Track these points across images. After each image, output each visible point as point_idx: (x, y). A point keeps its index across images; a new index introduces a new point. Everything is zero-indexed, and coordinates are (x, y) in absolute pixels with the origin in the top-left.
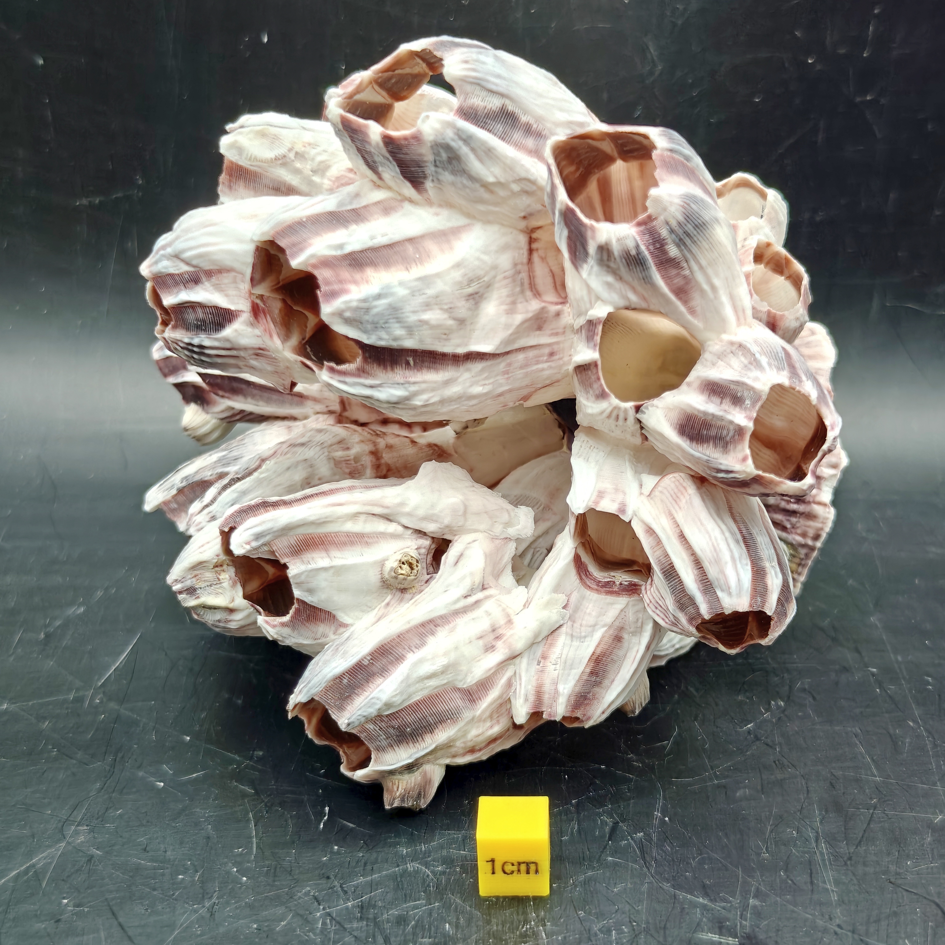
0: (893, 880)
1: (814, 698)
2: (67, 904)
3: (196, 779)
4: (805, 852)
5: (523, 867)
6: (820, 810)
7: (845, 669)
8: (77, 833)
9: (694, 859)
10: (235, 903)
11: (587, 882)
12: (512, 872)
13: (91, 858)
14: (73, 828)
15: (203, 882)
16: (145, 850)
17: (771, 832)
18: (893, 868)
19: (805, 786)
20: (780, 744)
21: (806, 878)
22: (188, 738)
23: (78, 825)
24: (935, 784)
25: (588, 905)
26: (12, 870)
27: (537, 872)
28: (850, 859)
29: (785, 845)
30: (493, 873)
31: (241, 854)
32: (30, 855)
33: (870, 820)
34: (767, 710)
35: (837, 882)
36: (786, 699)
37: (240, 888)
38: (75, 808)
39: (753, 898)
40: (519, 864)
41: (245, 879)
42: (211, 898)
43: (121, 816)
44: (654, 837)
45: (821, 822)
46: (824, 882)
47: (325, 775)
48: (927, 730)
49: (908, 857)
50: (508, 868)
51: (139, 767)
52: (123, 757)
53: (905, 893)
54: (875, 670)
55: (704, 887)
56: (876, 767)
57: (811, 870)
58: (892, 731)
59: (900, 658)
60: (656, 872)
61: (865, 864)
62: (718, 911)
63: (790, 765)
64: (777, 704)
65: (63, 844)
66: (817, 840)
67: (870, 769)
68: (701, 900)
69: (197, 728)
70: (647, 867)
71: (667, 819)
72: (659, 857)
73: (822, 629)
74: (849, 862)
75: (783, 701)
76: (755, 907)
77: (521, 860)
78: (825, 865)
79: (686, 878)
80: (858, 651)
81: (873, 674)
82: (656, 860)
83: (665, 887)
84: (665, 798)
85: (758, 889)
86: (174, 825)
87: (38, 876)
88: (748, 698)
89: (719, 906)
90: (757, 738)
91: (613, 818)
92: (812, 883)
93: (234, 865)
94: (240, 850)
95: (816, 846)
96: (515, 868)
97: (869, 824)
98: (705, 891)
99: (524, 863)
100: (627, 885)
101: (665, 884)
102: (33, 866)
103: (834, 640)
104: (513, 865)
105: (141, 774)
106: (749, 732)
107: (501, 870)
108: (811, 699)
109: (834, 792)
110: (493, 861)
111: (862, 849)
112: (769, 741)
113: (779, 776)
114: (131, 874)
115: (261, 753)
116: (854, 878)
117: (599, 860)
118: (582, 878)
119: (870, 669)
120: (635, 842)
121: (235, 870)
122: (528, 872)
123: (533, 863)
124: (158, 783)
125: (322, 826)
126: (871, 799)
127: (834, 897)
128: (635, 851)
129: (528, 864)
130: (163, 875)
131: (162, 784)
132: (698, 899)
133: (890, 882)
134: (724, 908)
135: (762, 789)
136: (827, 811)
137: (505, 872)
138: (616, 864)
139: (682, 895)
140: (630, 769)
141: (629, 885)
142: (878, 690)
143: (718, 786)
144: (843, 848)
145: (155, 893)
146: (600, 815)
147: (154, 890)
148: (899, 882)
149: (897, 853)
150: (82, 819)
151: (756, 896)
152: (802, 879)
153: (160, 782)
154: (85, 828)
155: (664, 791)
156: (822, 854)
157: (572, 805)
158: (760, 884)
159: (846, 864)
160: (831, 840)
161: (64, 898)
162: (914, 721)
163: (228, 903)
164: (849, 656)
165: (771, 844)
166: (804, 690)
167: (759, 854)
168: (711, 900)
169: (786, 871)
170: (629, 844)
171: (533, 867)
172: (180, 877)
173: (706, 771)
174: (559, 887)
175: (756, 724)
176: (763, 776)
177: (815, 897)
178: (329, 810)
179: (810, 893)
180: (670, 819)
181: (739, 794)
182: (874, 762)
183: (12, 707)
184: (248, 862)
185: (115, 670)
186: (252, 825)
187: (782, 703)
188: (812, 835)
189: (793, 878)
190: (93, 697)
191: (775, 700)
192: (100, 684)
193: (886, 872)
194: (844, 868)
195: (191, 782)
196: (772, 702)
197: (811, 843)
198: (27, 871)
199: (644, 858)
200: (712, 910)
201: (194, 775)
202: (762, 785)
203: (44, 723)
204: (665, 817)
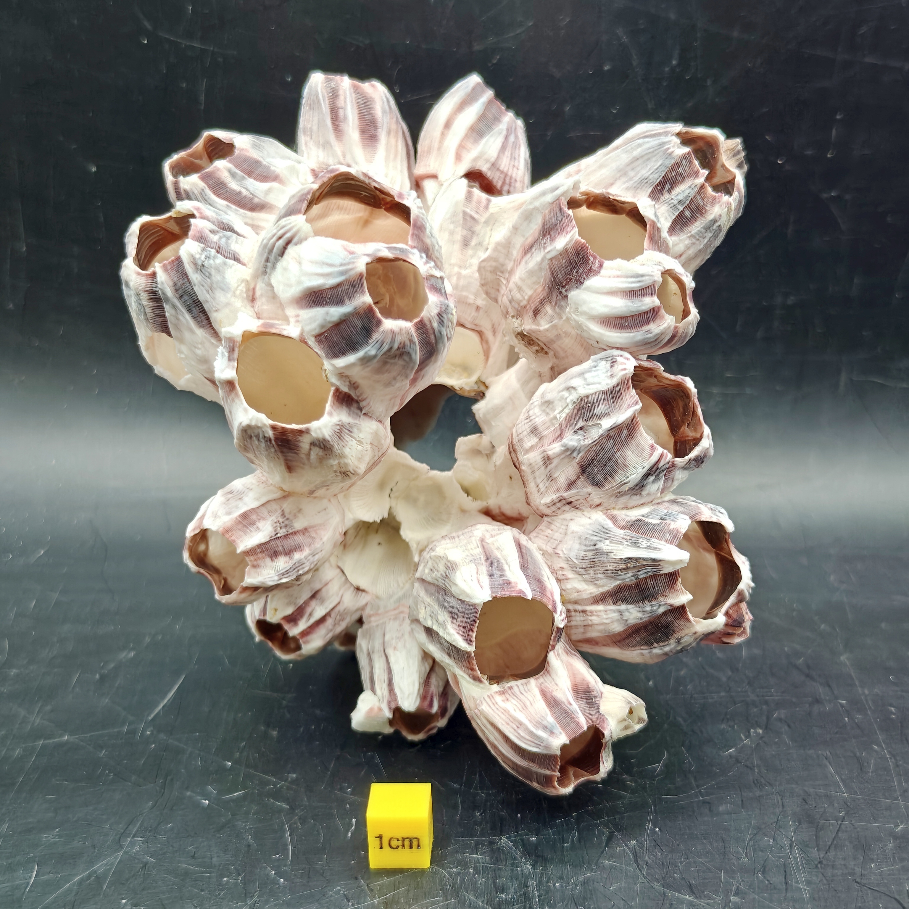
0: (858, 880)
1: (789, 726)
2: (125, 904)
3: (238, 797)
4: (780, 857)
5: (407, 843)
6: (794, 822)
7: (818, 701)
8: (133, 844)
9: (681, 862)
10: (274, 901)
11: (585, 883)
12: (397, 847)
13: (145, 864)
14: (129, 839)
15: (245, 884)
16: (193, 857)
17: (750, 840)
18: (858, 870)
19: (780, 801)
20: (758, 766)
21: (782, 879)
22: (230, 764)
23: (134, 837)
24: (897, 799)
25: (587, 901)
26: (76, 875)
27: (419, 846)
28: (820, 862)
29: (762, 851)
30: (381, 848)
31: (279, 859)
32: (91, 862)
33: (838, 830)
34: (747, 737)
35: (808, 883)
36: (764, 727)
37: (278, 888)
38: (131, 823)
39: (734, 895)
40: (404, 839)
41: (282, 880)
42: (252, 897)
43: (172, 829)
44: (646, 844)
45: (795, 832)
46: (797, 882)
47: (352, 793)
48: (890, 752)
49: (872, 861)
50: (394, 843)
52: (172, 779)
53: (869, 891)
54: (844, 702)
55: (690, 886)
56: (845, 786)
57: (786, 872)
58: (858, 754)
59: (866, 692)
60: (648, 874)
61: (833, 867)
62: (703, 906)
63: (767, 783)
64: (756, 732)
65: (121, 853)
66: (791, 846)
67: (839, 786)
68: (688, 897)
69: (237, 755)
70: (639, 869)
71: (657, 829)
72: (650, 861)
73: (796, 667)
74: (819, 866)
75: (761, 728)
76: (735, 903)
77: (405, 836)
78: (798, 868)
79: (674, 879)
80: (829, 686)
81: (842, 706)
82: (647, 863)
83: (655, 886)
84: (655, 812)
85: (738, 888)
86: (218, 835)
87: (99, 881)
88: (730, 726)
89: (704, 903)
90: (738, 761)
91: (610, 828)
92: (786, 883)
93: (272, 868)
94: (278, 856)
95: (791, 852)
96: (400, 843)
97: (837, 833)
98: (691, 890)
99: (407, 838)
100: (622, 884)
101: (655, 883)
102: (95, 872)
103: (808, 676)
104: (398, 840)
105: (189, 793)
106: (730, 756)
107: (388, 845)
108: (786, 728)
109: (807, 807)
110: (380, 837)
111: (831, 854)
112: (748, 763)
113: (758, 793)
114: (182, 877)
115: (295, 776)
116: (824, 879)
117: (596, 864)
118: (582, 878)
119: (840, 701)
120: (629, 848)
121: (273, 872)
122: (411, 847)
123: (416, 838)
125: (350, 835)
126: (840, 812)
127: (806, 896)
128: (629, 856)
129: (411, 840)
130: (210, 878)
131: (207, 802)
132: (685, 897)
133: (856, 882)
134: (708, 904)
135: (742, 804)
136: (800, 823)
137: (391, 847)
138: (612, 867)
139: (670, 894)
140: (625, 788)
141: (624, 885)
142: (846, 719)
143: (704, 802)
144: (814, 853)
145: (203, 893)
146: (596, 825)
147: (202, 890)
148: (864, 881)
149: (862, 858)
150: (137, 831)
151: (736, 894)
152: (777, 879)
153: (205, 800)
154: (140, 839)
155: (655, 806)
156: (795, 858)
157: (572, 817)
158: (740, 884)
159: (817, 867)
160: (804, 847)
161: (123, 899)
162: (879, 745)
163: (267, 902)
164: (821, 691)
165: (750, 850)
166: (780, 720)
167: (739, 859)
168: (696, 897)
169: (763, 873)
170: (624, 850)
171: (415, 843)
172: (225, 879)
173: (692, 789)
174: (562, 886)
175: (736, 749)
176: (743, 794)
177: (789, 895)
178: (356, 821)
179: (784, 892)
180: (660, 829)
181: (722, 808)
182: (843, 781)
183: (73, 739)
184: (285, 866)
185: (163, 707)
186: (288, 834)
187: (760, 731)
188: (787, 843)
189: (769, 879)
190: (144, 730)
191: (754, 729)
192: (150, 718)
193: (853, 874)
194: (815, 870)
195: (233, 800)
196: (752, 730)
197: (785, 850)
198: (89, 876)
199: (636, 862)
200: (698, 905)
201: (235, 794)
202: (742, 801)
203: (101, 752)
204: (656, 827)
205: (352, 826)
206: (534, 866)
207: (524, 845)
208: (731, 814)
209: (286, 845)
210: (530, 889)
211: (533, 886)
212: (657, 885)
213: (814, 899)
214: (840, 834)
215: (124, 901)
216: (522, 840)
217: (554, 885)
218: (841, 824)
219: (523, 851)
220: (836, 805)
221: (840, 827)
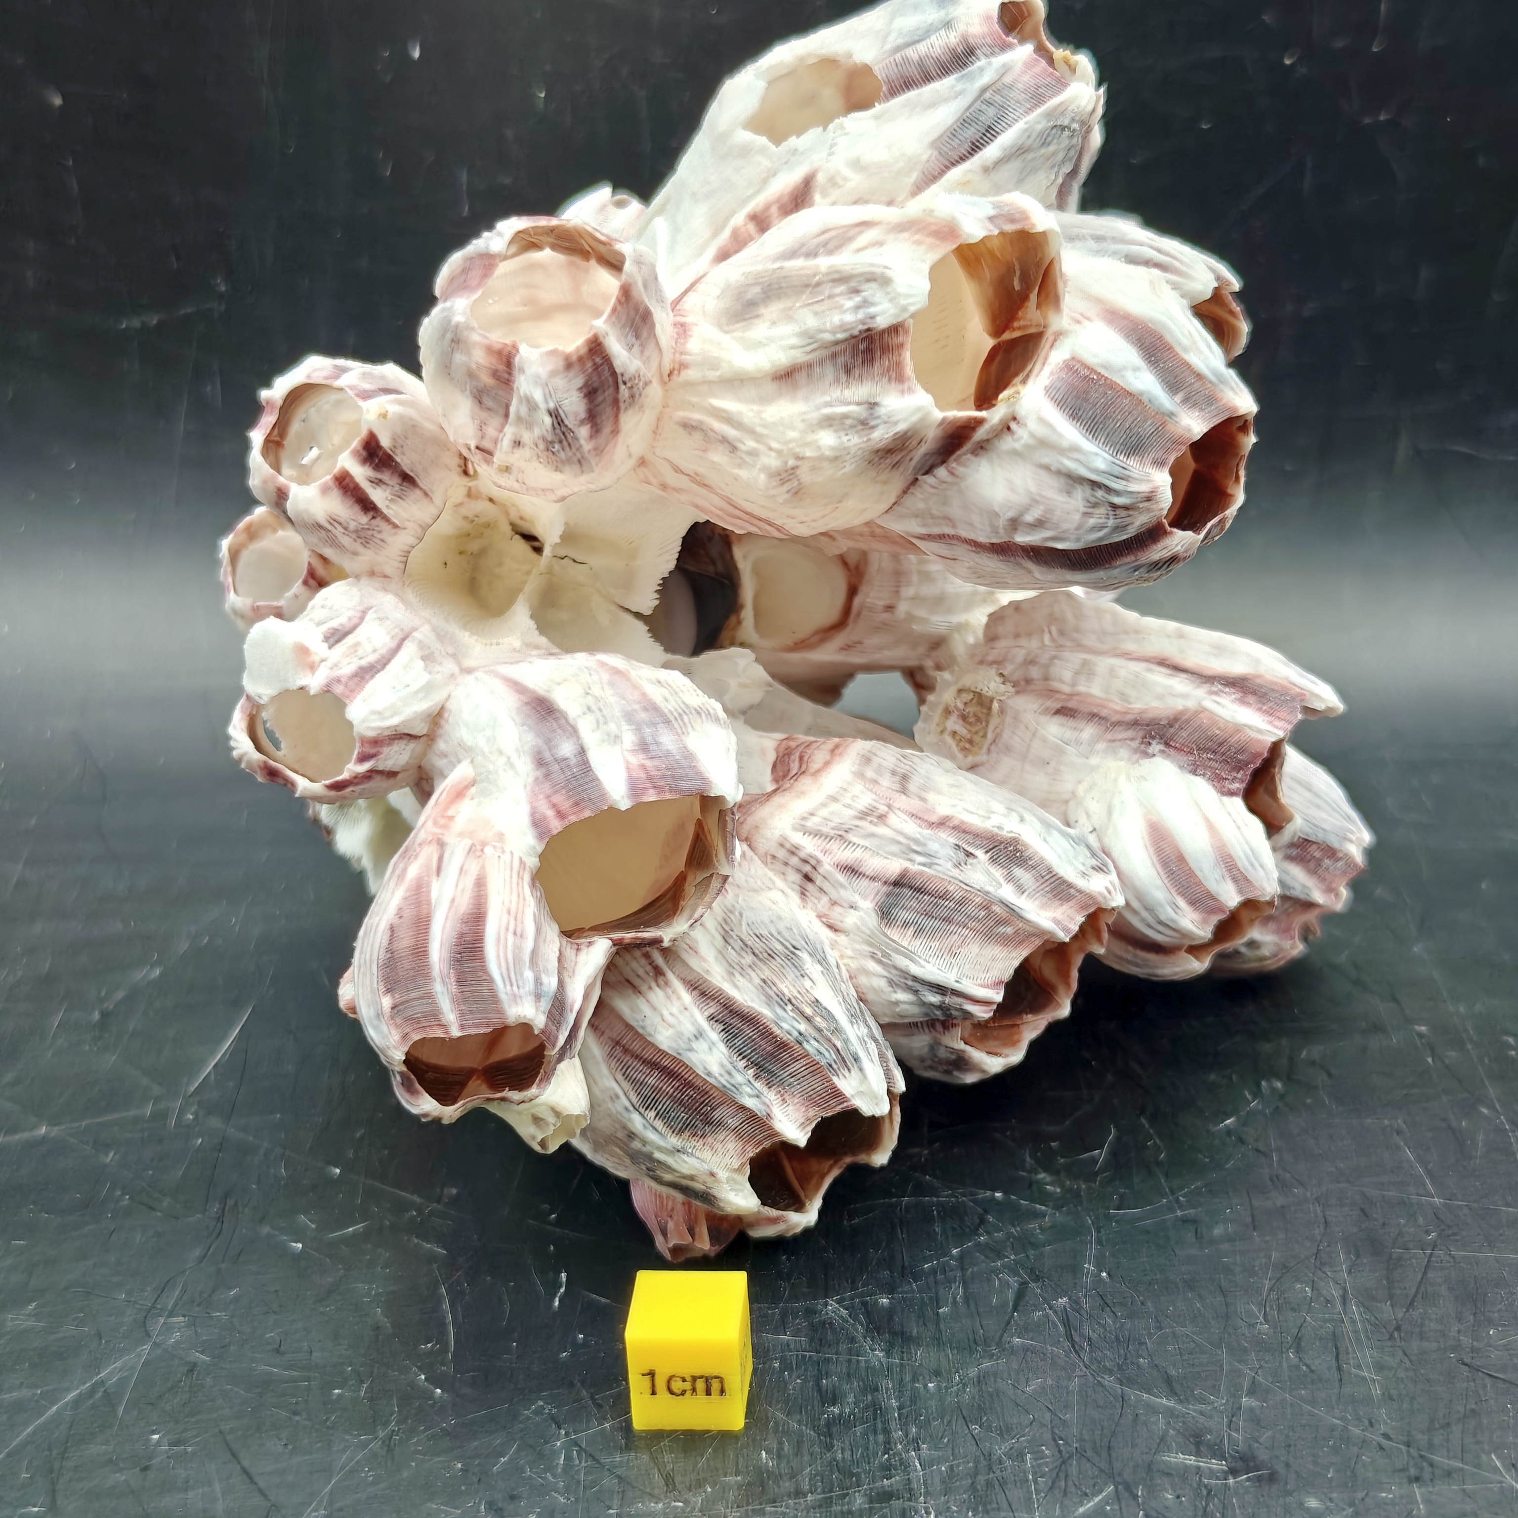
0: (1467, 1360)
1: (1330, 1075)
2: (159, 1442)
3: (354, 1235)
4: (1326, 1321)
5: (700, 1385)
6: (1348, 1253)
7: (1376, 1028)
8: (168, 1329)
9: (1150, 1336)
10: (425, 1431)
11: (981, 1380)
12: (683, 1393)
13: (192, 1368)
14: (162, 1320)
15: (371, 1399)
16: (277, 1351)
17: (1271, 1289)
18: (1466, 1340)
19: (1320, 1215)
20: (1278, 1150)
21: (1330, 1358)
22: (338, 1171)
23: (171, 1314)
25: (985, 1414)
26: (68, 1390)
27: (722, 1391)
28: (1398, 1328)
29: (1293, 1310)
30: (654, 1393)
31: (431, 1352)
32: (95, 1365)
33: (1426, 1267)
34: (1255, 1096)
35: (1380, 1367)
36: (1284, 1077)
37: (432, 1406)
38: (164, 1289)
39: (1246, 1396)
40: (694, 1379)
41: (439, 1391)
42: (386, 1423)
43: (236, 1299)
44: (1086, 1304)
45: (1349, 1272)
46: (1359, 1367)
47: (558, 1223)
48: (1510, 1120)
49: (1491, 1322)
50: (677, 1386)
51: (262, 1220)
52: (236, 1204)
53: (1488, 1381)
54: (1424, 1028)
55: (1169, 1381)
56: (1434, 1183)
57: (1337, 1348)
58: (1454, 1124)
59: (1463, 1010)
60: (1091, 1359)
61: (1422, 1337)
62: (1193, 1417)
63: (1295, 1182)
64: (1271, 1087)
65: (147, 1347)
66: (1344, 1299)
67: (1424, 1184)
68: (1164, 1401)
69: (350, 1154)
70: (1076, 1352)
71: (1104, 1274)
72: (1094, 1336)
73: (1340, 969)
74: (1396, 1334)
75: (1280, 1081)
76: (1251, 1409)
77: (697, 1373)
78: (1358, 1339)
79: (1140, 1368)
80: (1396, 1001)
81: (1421, 1035)
82: (1089, 1339)
83: (1106, 1383)
84: (1099, 1242)
85: (1254, 1381)
86: (322, 1309)
87: (110, 1399)
88: (1224, 1077)
89: (1194, 1411)
90: (1241, 1141)
91: (1019, 1275)
92: (1339, 1369)
93: (421, 1369)
94: (429, 1345)
95: (1344, 1311)
96: (687, 1386)
97: (1425, 1273)
98: (1170, 1386)
99: (701, 1377)
100: (1045, 1381)
101: (1106, 1377)
102: (102, 1382)
103: (1359, 984)
104: (684, 1380)
105: (266, 1230)
106: (1228, 1131)
107: (665, 1388)
108: (1325, 1077)
109: (1368, 1224)
110: (652, 1374)
111: (1416, 1313)
112: (1260, 1145)
113: (1280, 1201)
114: (259, 1390)
115: (454, 1191)
116: (1406, 1360)
117: (999, 1344)
118: (973, 1372)
119: (1417, 1027)
120: (1055, 1312)
121: (423, 1377)
122: (708, 1393)
123: (716, 1377)
124: (294, 1244)
125: (557, 1303)
126: (1428, 1233)
127: (1377, 1391)
128: (1056, 1326)
129: (707, 1380)
130: (308, 1388)
131: (300, 1245)
132: (1159, 1400)
133: (1463, 1363)
134: (1201, 1413)
135: (1253, 1223)
136: (1358, 1256)
137: (672, 1393)
138: (1026, 1349)
139: (1132, 1394)
140: (1042, 1197)
141: (1049, 1382)
142: (1430, 1060)
143: (1185, 1221)
144: (1386, 1311)
145: (297, 1418)
146: (996, 1271)
147: (296, 1413)
148: (1478, 1362)
149: (1472, 1318)
150: (176, 1305)
151: (1251, 1393)
152: (1322, 1362)
153: (296, 1242)
154: (181, 1319)
155: (1098, 1231)
156: (1354, 1322)
157: (952, 1257)
158: (1256, 1373)
159: (1391, 1337)
160: (1367, 1300)
161: (154, 1432)
162: (1491, 1107)
163: (413, 1431)
164: (1382, 1009)
165: (1272, 1308)
166: (1313, 1063)
167: (1252, 1326)
168: (1181, 1401)
169: (1298, 1350)
170: (1047, 1316)
171: (715, 1385)
172: (337, 1391)
173: (1162, 1196)
174: (938, 1388)
175: (1238, 1119)
176: (1256, 1203)
177: (1347, 1390)
178: (567, 1277)
179: (1337, 1384)
180: (1109, 1274)
181: (1217, 1231)
182: (1429, 1173)
183: (55, 1131)
184: (442, 1364)
185: (215, 1066)
186: (446, 1306)
187: (1279, 1085)
188: (1336, 1293)
189: (1308, 1362)
190: (182, 1111)
191: (1268, 1080)
192: (192, 1089)
193: (1456, 1348)
194: (1389, 1343)
195: (345, 1240)
196: (1263, 1083)
197: (1334, 1306)
198: (93, 1391)
199: (1070, 1338)
200: (1183, 1416)
201: (351, 1229)
202: (1253, 1216)
203: (107, 1155)
204: (1102, 1271)
205: (560, 1287)
206: (888, 1354)
207: (868, 1314)
208: (1234, 1240)
209: (444, 1325)
210: (882, 1396)
211: (887, 1389)
212: (1108, 1380)
213: (1391, 1398)
214: (1430, 1275)
215: (156, 1437)
216: (864, 1304)
217: (926, 1386)
218: (1431, 1255)
219: (868, 1326)
220: (1421, 1220)
221: (1429, 1261)
